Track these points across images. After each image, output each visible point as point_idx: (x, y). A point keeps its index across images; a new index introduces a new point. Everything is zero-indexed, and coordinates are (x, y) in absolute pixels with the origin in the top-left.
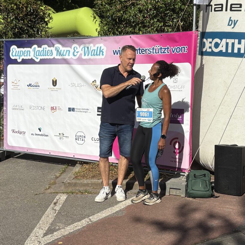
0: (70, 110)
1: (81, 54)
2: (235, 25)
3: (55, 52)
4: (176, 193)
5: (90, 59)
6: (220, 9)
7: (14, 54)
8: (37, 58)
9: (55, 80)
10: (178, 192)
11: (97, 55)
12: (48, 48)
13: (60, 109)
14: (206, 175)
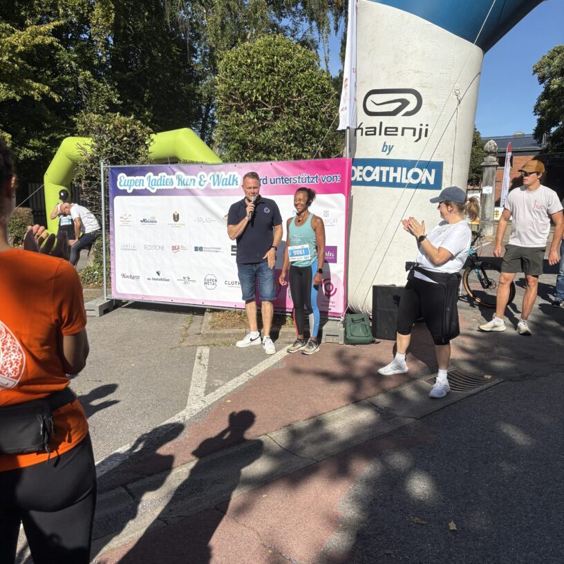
0: (196, 249)
1: (209, 184)
2: (390, 150)
3: (176, 182)
4: (333, 340)
5: (221, 190)
6: (373, 133)
7: (122, 183)
8: (153, 189)
9: (176, 214)
10: (335, 338)
11: (229, 184)
12: (167, 177)
13: (184, 248)
14: (365, 319)
